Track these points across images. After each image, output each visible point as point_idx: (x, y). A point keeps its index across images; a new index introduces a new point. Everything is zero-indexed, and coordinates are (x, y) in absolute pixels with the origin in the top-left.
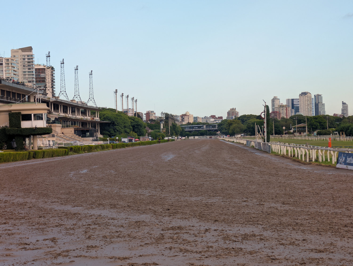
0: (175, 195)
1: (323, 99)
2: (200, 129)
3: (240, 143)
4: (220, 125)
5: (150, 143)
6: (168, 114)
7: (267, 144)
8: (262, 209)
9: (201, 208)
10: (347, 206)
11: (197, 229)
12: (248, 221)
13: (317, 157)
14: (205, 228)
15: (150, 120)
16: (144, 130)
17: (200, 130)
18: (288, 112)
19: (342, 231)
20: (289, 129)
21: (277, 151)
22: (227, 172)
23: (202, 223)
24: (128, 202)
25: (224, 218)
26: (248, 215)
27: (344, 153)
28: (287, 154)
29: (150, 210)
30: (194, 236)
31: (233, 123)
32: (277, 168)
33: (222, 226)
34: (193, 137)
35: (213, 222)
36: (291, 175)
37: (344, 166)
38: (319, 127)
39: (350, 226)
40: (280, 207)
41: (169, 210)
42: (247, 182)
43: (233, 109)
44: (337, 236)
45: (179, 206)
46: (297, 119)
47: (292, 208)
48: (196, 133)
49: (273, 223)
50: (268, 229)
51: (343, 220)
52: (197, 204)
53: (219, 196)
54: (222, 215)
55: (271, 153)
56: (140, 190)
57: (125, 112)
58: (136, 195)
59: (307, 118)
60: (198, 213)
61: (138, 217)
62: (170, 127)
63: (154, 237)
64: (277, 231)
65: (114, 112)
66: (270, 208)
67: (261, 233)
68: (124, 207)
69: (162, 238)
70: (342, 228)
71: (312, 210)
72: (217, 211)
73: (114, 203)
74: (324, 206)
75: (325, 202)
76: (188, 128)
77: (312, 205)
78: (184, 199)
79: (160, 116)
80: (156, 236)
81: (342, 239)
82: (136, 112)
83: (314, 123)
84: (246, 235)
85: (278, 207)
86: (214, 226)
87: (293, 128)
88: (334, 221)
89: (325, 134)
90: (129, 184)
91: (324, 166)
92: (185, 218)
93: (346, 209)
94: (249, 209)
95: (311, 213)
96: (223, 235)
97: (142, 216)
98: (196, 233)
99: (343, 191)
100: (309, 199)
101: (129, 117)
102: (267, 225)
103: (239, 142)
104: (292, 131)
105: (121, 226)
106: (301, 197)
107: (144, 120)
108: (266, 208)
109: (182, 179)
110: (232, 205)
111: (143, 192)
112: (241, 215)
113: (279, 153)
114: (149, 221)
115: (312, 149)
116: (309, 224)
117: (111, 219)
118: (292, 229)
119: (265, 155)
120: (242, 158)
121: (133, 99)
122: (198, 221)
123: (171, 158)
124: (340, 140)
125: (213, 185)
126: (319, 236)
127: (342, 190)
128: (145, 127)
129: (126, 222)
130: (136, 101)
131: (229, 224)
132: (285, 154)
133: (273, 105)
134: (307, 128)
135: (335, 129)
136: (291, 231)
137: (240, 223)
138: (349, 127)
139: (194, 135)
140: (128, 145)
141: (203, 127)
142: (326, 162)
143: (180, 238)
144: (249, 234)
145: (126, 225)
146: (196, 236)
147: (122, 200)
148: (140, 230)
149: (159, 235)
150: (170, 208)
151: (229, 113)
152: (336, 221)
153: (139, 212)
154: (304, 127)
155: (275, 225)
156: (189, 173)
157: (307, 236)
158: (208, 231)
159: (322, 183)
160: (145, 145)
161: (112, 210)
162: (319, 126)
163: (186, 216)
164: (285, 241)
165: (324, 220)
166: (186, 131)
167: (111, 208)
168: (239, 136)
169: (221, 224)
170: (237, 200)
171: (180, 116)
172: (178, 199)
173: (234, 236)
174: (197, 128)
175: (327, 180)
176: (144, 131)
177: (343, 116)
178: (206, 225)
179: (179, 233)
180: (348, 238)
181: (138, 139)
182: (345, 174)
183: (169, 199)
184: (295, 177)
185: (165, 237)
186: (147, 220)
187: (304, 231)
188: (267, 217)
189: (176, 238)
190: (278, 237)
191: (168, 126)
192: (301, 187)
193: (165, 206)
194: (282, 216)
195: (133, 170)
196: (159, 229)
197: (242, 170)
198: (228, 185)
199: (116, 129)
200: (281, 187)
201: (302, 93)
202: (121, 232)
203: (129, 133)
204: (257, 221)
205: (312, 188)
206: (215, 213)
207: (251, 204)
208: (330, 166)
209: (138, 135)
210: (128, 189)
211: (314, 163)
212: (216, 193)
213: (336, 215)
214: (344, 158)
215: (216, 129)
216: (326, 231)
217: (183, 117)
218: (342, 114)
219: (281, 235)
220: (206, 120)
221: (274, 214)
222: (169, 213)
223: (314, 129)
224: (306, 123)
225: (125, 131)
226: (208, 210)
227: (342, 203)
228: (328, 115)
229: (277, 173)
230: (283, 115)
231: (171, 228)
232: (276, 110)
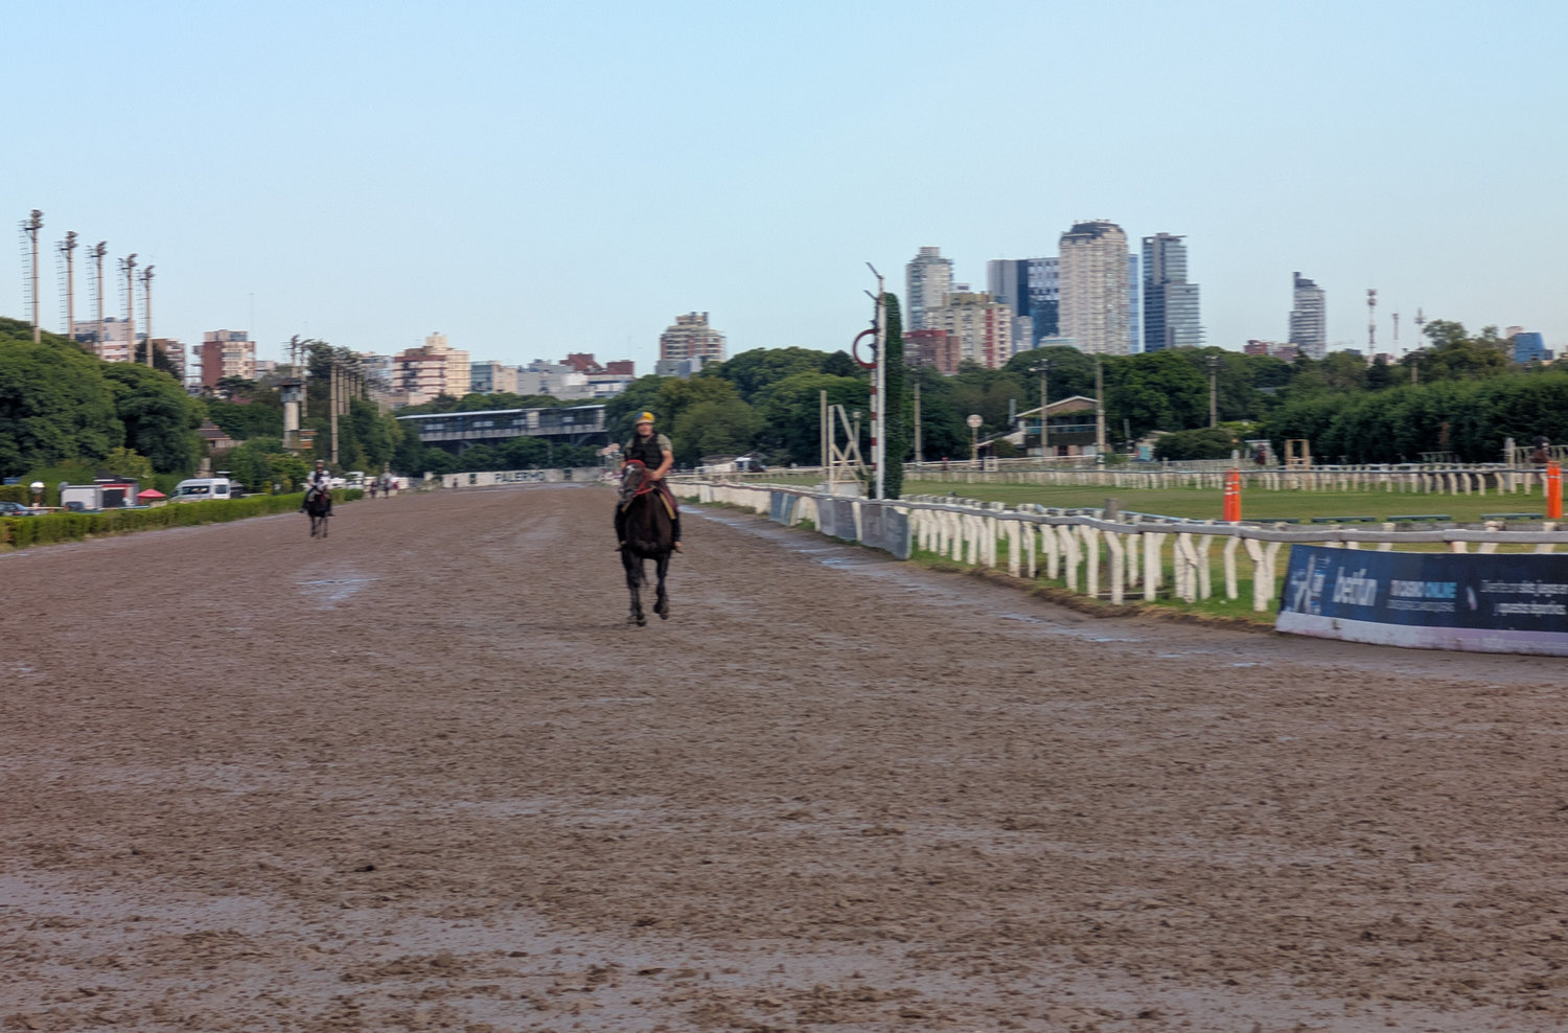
0: (393, 789)
1: (1188, 259)
2: (508, 433)
3: (731, 507)
4: (620, 408)
5: (221, 513)
6: (329, 350)
7: (891, 511)
8: (896, 855)
9: (550, 858)
10: (1358, 834)
11: (541, 968)
12: (824, 921)
13: (1168, 578)
14: (587, 961)
15: (223, 384)
16: (192, 440)
17: (504, 440)
18: (996, 332)
19: (1349, 962)
20: (1000, 429)
21: (944, 546)
22: (674, 664)
23: (567, 938)
24: (136, 830)
25: (687, 907)
26: (820, 891)
27: (1322, 552)
28: (1003, 564)
29: (262, 874)
30: (528, 1005)
31: (692, 394)
32: (951, 637)
33: (681, 950)
34: (468, 474)
35: (626, 929)
36: (1029, 676)
37: (1321, 624)
38: (1167, 415)
39: (1389, 939)
40: (990, 841)
41: (370, 869)
42: (793, 713)
43: (692, 318)
44: (1324, 991)
45: (424, 848)
46: (1048, 373)
47: (1058, 848)
48: (485, 456)
49: (963, 926)
50: (939, 963)
51: (1349, 905)
52: (528, 834)
53: (647, 791)
54: (674, 890)
55: (912, 557)
56: (192, 768)
57: (86, 341)
58: (172, 791)
59: (1104, 366)
60: (539, 881)
61: (200, 913)
62: (339, 424)
63: (299, 1016)
64: (993, 972)
65: (20, 337)
66: (937, 848)
67: (905, 985)
68: (114, 857)
69: (351, 1022)
70: (1346, 948)
71: (1173, 856)
72: (645, 872)
73: (54, 839)
74: (1234, 837)
75: (1235, 814)
76: (440, 426)
77: (1168, 828)
78: (449, 811)
79: (283, 358)
80: (312, 1011)
81: (1351, 1006)
82: (145, 337)
83: (1137, 392)
84: (821, 994)
85: (981, 843)
86: (638, 954)
87: (1021, 424)
88: (1303, 913)
89: (1201, 453)
90: (127, 732)
91: (1206, 624)
92: (470, 914)
93: (1353, 847)
94: (820, 858)
95: (1169, 873)
96: (694, 996)
97: (223, 903)
98: (539, 988)
99: (1328, 754)
100: (1146, 800)
101: (104, 367)
102: (933, 942)
103: (725, 501)
104: (1016, 438)
105: (104, 961)
106: (1100, 791)
107: (189, 381)
108: (914, 850)
109: (423, 706)
110: (727, 840)
111: (212, 775)
112: (783, 890)
113: (957, 557)
114: (262, 932)
115: (1141, 533)
116: (1165, 929)
117: (47, 926)
118: (1071, 961)
119: (876, 571)
120: (749, 589)
121: (131, 264)
122: (544, 924)
123: (353, 590)
124: (1285, 486)
125: (605, 732)
126: (1228, 992)
127: (1319, 751)
128: (196, 424)
129: (131, 937)
130: (148, 275)
131: (721, 936)
132: (992, 561)
133: (916, 295)
134: (1101, 420)
135: (1252, 426)
136: (1069, 967)
137: (784, 935)
138: (1331, 413)
139: (473, 467)
140: (100, 527)
141: (522, 422)
142: (1217, 603)
143: (452, 1017)
144: (835, 987)
145: (134, 953)
146: (538, 1008)
147: (99, 822)
148: (219, 981)
149: (327, 1008)
150: (378, 860)
151: (668, 342)
152: (1310, 913)
153: (200, 882)
154: (1087, 418)
155: (978, 941)
156: (460, 671)
157: (1159, 996)
158: (604, 980)
159: (1207, 713)
160: (197, 523)
161: (44, 877)
162: (1167, 408)
163: (469, 902)
164: (1043, 1021)
165: (1246, 910)
166: (428, 444)
167: (35, 865)
168: (726, 467)
169: (677, 940)
170: (746, 812)
171: (397, 360)
172: (416, 813)
173: (757, 1003)
174: (489, 424)
175: (1232, 696)
176: (192, 442)
177: (1300, 352)
178: (589, 946)
179: (443, 992)
180: (1389, 1001)
181: (156, 489)
182: (1326, 665)
183: (366, 810)
184: (1055, 683)
185: (364, 1017)
186: (254, 928)
187: (1140, 968)
188: (928, 896)
189: (428, 1018)
190: (996, 1002)
191: (327, 417)
192: (1093, 734)
193: (348, 852)
194: (1012, 888)
195: (142, 661)
196: (328, 975)
197: (756, 651)
198: (684, 730)
199: (32, 436)
200: (985, 736)
201: (1078, 228)
202: (111, 993)
203: (103, 458)
204: (877, 919)
205: (1154, 741)
206: (633, 883)
207: (828, 832)
208: (1240, 624)
209: (157, 469)
210: (121, 759)
211: (1153, 607)
212: (623, 777)
213: (1308, 880)
214: (1320, 578)
215: (599, 428)
216: (1262, 965)
217: (413, 365)
218: (1292, 341)
219: (1015, 993)
220: (543, 382)
221: (966, 881)
222: (370, 884)
223: (1142, 427)
224: (1099, 393)
225: (83, 446)
226: (595, 865)
227: (1332, 815)
228: (1218, 348)
229: (952, 666)
230: (970, 353)
231: (398, 968)
232: (930, 322)
